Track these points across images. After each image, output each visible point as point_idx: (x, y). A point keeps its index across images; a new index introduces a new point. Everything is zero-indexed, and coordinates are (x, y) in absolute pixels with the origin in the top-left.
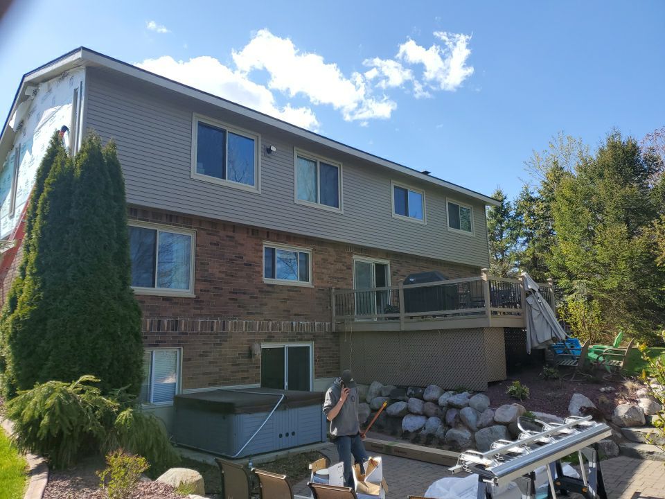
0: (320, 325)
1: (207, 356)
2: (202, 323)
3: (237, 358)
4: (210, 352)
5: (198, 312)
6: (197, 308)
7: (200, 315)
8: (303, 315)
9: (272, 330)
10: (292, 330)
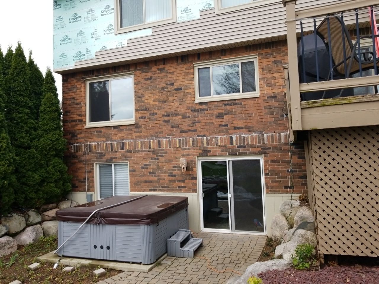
0: (272, 136)
1: (147, 168)
2: (141, 142)
3: (172, 170)
4: (149, 165)
5: (138, 134)
6: (137, 132)
7: (140, 137)
8: (246, 128)
9: (208, 145)
10: (232, 144)
